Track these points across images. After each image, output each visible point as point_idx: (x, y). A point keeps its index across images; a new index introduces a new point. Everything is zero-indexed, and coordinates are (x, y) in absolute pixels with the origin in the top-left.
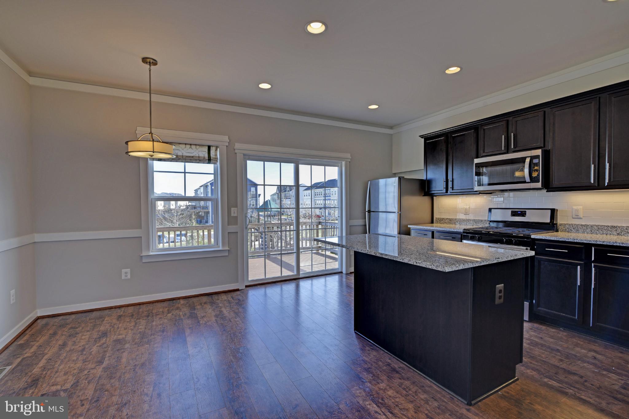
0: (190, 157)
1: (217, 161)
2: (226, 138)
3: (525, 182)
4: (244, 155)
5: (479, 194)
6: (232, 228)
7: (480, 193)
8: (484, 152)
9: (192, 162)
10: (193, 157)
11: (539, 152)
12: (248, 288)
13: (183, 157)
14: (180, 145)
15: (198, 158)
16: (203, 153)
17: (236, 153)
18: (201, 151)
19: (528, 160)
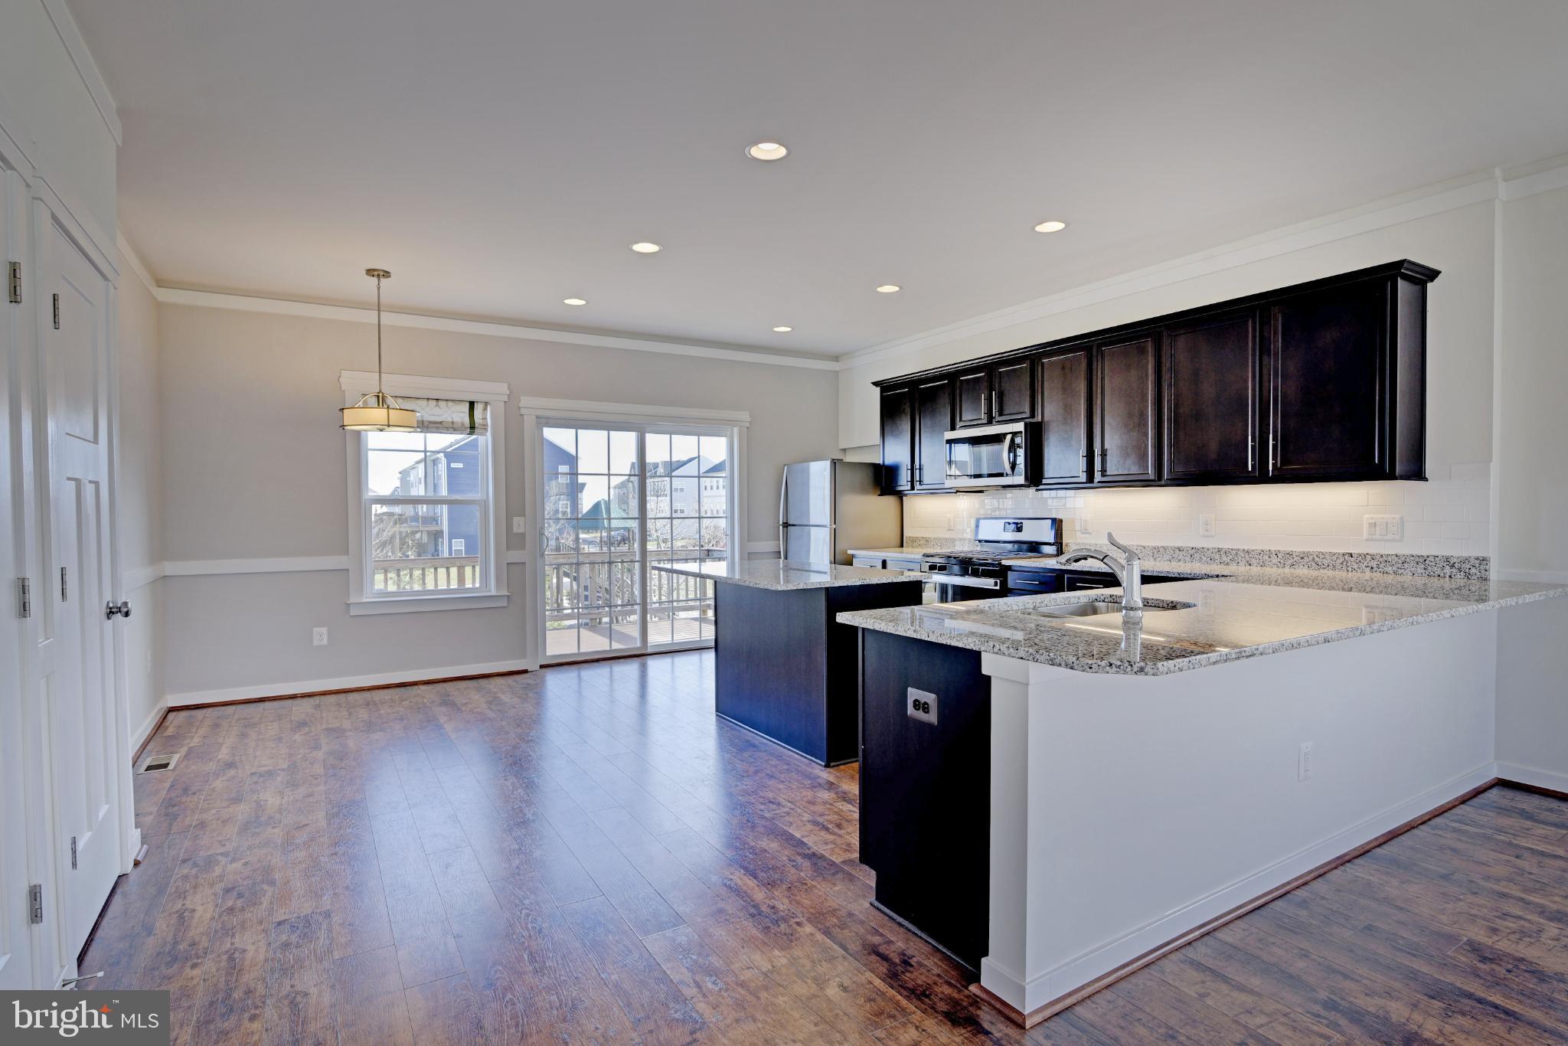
0: (436, 423)
1: (486, 429)
2: (504, 388)
3: (1001, 475)
4: (537, 417)
5: (956, 493)
6: (515, 556)
7: (957, 491)
8: (961, 420)
9: (441, 433)
10: (441, 423)
11: (1020, 427)
12: (544, 670)
13: (423, 424)
14: (419, 402)
15: (451, 425)
16: (461, 415)
17: (522, 415)
18: (457, 412)
19: (1009, 437)
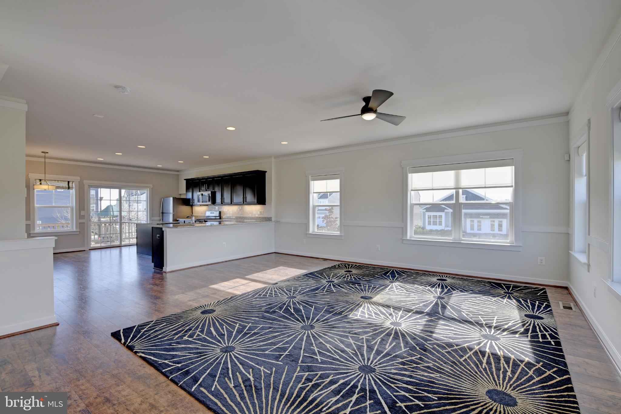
0: (57, 186)
1: (73, 188)
2: (78, 178)
4: (88, 186)
6: (82, 221)
9: (59, 189)
12: (90, 251)
15: (62, 187)
16: (65, 184)
17: (84, 185)
